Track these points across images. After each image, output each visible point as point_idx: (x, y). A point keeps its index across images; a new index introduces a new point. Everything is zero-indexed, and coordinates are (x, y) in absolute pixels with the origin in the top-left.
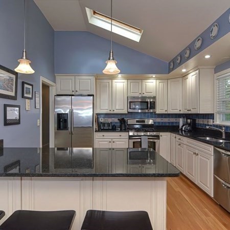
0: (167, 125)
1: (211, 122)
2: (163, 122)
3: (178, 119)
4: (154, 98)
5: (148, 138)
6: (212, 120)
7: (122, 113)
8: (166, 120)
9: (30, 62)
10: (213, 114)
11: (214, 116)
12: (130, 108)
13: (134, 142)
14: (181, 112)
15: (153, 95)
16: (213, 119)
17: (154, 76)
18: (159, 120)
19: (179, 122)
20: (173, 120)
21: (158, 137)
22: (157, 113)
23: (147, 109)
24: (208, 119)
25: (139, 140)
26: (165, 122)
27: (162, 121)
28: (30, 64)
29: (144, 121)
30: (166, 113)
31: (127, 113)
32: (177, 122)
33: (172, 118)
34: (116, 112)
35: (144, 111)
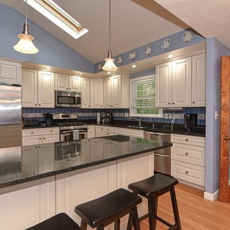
0: (87, 119)
1: (126, 115)
2: (83, 117)
3: (95, 113)
4: (80, 94)
5: (80, 132)
6: (127, 114)
7: (49, 107)
8: (86, 115)
9: (33, 39)
10: (129, 109)
11: (129, 111)
12: (58, 103)
13: (65, 137)
14: (102, 108)
15: (78, 91)
16: (129, 112)
17: (81, 74)
18: (81, 114)
19: (96, 116)
20: (91, 114)
21: (86, 130)
22: (82, 108)
23: (74, 104)
24: (124, 112)
25: (69, 134)
26: (86, 117)
27: (84, 115)
28: (32, 41)
29: (68, 116)
30: (89, 108)
31: (54, 107)
32: (94, 117)
33: (91, 112)
34: (43, 106)
35: (71, 106)
